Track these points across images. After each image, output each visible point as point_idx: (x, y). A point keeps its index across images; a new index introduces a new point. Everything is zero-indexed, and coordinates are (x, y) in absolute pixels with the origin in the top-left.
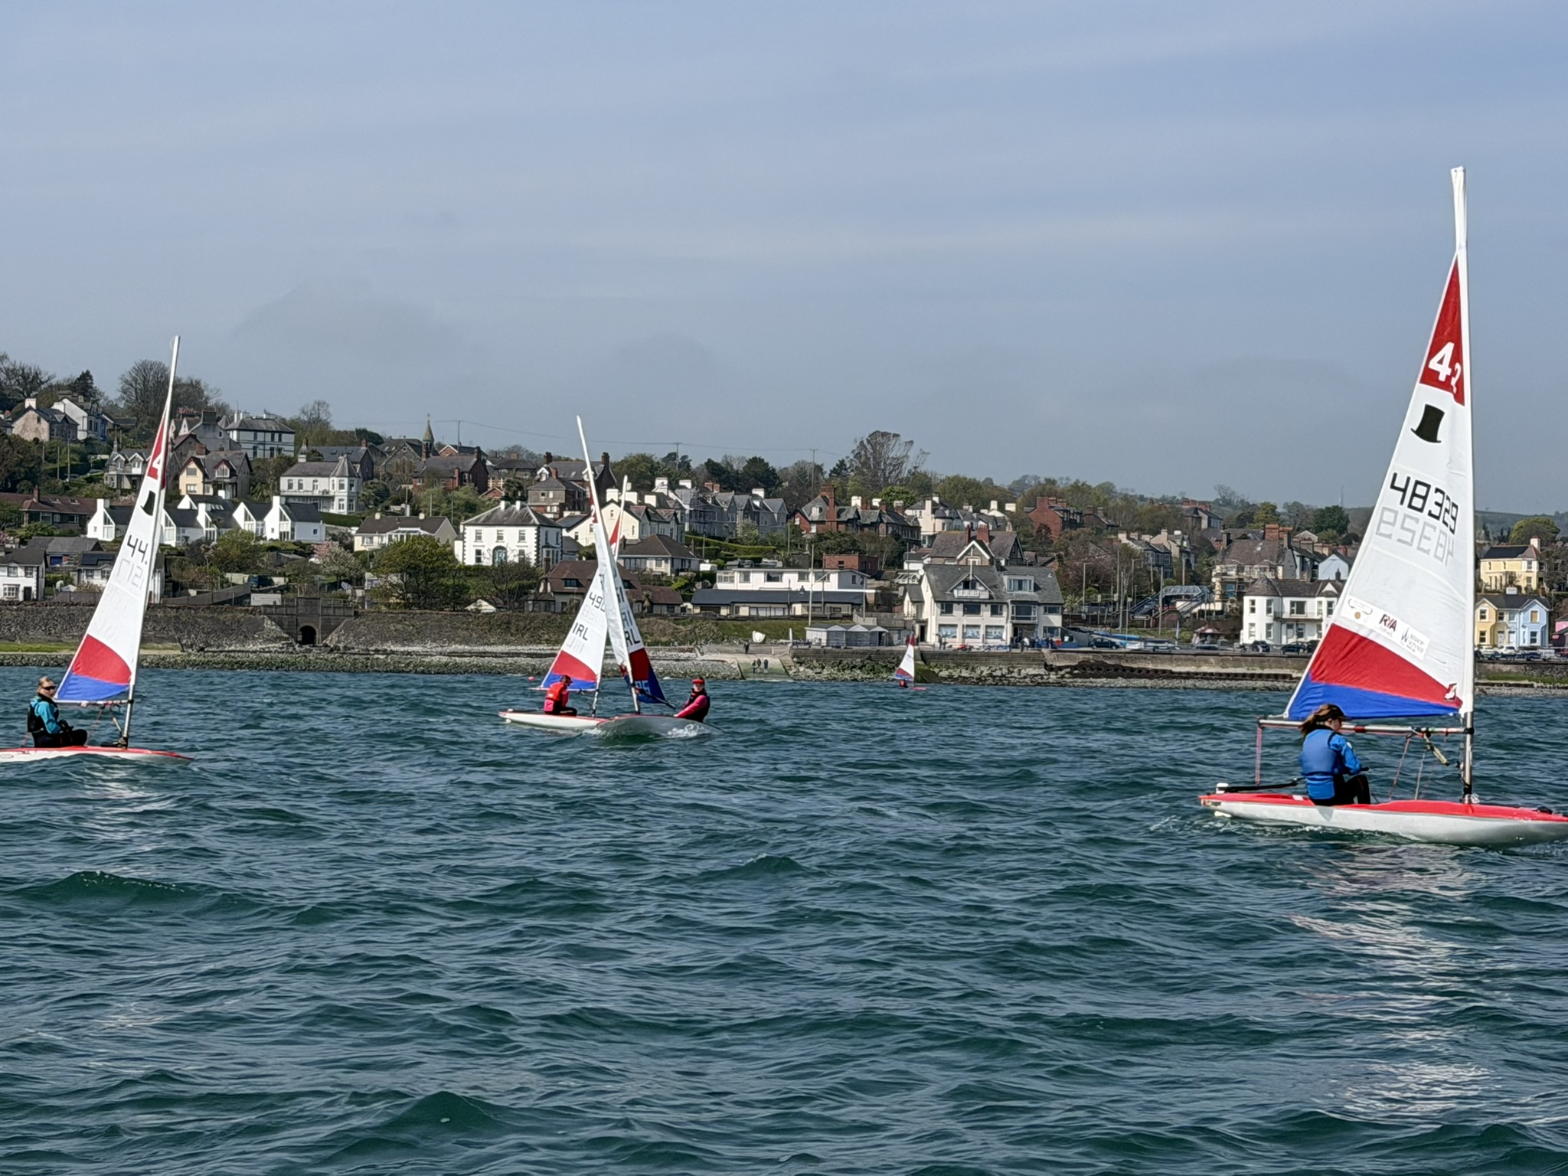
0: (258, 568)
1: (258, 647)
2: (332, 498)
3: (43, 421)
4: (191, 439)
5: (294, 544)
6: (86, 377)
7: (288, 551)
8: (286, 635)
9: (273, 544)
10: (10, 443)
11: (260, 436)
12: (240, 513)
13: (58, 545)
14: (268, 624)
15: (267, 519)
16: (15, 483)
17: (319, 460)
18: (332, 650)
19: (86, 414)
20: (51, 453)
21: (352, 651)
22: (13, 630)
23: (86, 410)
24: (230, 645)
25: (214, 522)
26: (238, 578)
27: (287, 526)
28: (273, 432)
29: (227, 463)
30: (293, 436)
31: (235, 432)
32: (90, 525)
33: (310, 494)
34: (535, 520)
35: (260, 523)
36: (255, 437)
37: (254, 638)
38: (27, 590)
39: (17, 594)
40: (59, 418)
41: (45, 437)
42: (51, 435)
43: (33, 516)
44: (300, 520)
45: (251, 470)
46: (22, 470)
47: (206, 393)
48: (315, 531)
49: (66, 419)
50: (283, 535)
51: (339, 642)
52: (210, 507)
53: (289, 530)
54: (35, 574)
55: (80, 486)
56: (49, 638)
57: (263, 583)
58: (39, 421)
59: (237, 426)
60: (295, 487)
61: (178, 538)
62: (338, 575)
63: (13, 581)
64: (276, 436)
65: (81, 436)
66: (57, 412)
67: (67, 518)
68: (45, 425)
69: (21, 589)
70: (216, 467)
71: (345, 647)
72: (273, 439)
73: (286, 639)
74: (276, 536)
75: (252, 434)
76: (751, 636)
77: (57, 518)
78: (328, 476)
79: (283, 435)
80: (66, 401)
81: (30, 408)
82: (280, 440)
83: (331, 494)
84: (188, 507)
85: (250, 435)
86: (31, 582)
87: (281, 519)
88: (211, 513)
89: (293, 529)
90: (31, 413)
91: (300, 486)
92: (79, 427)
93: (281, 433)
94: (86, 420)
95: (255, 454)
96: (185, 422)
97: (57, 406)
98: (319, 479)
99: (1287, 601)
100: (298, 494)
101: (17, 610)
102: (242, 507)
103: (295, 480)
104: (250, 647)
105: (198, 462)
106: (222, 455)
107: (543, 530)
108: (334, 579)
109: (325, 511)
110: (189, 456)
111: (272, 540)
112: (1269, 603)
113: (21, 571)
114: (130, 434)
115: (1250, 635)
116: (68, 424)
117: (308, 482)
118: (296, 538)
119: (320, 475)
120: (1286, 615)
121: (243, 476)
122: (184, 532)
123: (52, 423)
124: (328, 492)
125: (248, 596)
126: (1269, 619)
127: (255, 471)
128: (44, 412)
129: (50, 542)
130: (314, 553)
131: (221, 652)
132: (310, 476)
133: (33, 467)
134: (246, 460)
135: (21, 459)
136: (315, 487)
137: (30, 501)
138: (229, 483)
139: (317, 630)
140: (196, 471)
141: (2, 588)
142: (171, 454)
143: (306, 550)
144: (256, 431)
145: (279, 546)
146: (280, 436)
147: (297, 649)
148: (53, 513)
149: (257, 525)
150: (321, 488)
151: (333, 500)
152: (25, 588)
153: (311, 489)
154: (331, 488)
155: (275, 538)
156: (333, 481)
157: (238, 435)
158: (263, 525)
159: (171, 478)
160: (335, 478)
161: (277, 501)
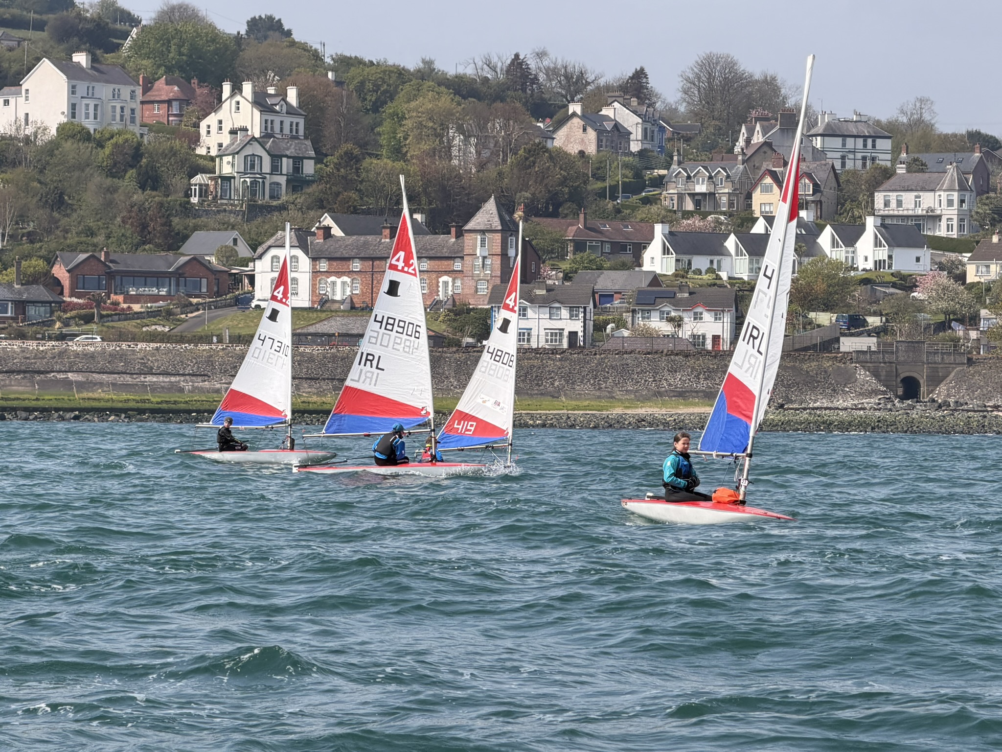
0: (849, 306)
1: (849, 403)
2: (939, 218)
3: (589, 130)
4: (765, 149)
5: (892, 274)
6: (640, 75)
7: (883, 284)
8: (883, 388)
9: (867, 275)
10: (551, 158)
11: (850, 142)
12: (825, 239)
13: (608, 281)
14: (862, 375)
15: (858, 244)
16: (558, 205)
17: (922, 171)
18: (940, 406)
19: (640, 121)
20: (598, 169)
22: (557, 383)
23: (639, 116)
24: (815, 401)
26: (824, 318)
27: (883, 254)
28: (865, 138)
29: (809, 176)
30: (889, 141)
31: (819, 138)
32: (647, 255)
33: (911, 213)
35: (851, 249)
36: (844, 145)
37: (844, 393)
38: (573, 335)
39: (561, 341)
40: (608, 126)
41: (591, 149)
42: (599, 146)
43: (580, 246)
44: (899, 245)
45: (839, 185)
46: (566, 190)
47: (783, 91)
48: (918, 260)
49: (617, 126)
50: (878, 264)
51: (949, 396)
53: (886, 258)
54: (581, 315)
55: (634, 208)
56: (598, 393)
57: (855, 324)
58: (585, 130)
59: (820, 132)
60: (893, 204)
61: (751, 270)
62: (946, 313)
63: (556, 324)
64: (870, 141)
65: (635, 147)
66: (606, 118)
67: (619, 248)
68: (592, 134)
69: (566, 333)
71: (956, 402)
72: (865, 145)
73: (884, 393)
74: (870, 265)
75: (841, 139)
77: (607, 248)
78: (933, 190)
79: (878, 141)
80: (616, 104)
81: (574, 114)
82: (874, 146)
83: (938, 212)
84: (762, 231)
85: (837, 142)
86: (577, 326)
87: (876, 246)
89: (890, 257)
90: (576, 121)
91: (899, 203)
92: (632, 137)
93: (875, 138)
94: (640, 130)
95: (843, 165)
97: (604, 112)
98: (921, 194)
100: (896, 213)
101: (560, 360)
102: (828, 230)
103: (893, 196)
104: (840, 403)
105: (774, 175)
106: (803, 167)
108: (941, 318)
109: (929, 233)
110: (763, 169)
111: (864, 270)
113: (565, 313)
114: (693, 144)
116: (620, 133)
117: (908, 198)
118: (894, 268)
119: (923, 189)
121: (829, 193)
122: (758, 262)
123: (601, 132)
124: (932, 211)
125: (837, 340)
127: (843, 186)
128: (591, 118)
129: (599, 276)
130: (917, 286)
131: (805, 409)
132: (912, 190)
133: (578, 186)
134: (832, 172)
135: (564, 177)
136: (917, 204)
137: (575, 228)
138: (813, 202)
139: (921, 381)
140: (772, 187)
141: (543, 333)
142: (741, 167)
143: (907, 283)
144: (844, 136)
145: (874, 278)
146: (874, 141)
147: (898, 405)
148: (602, 242)
149: (847, 252)
150: (925, 206)
151: (940, 220)
152: (570, 333)
153: (913, 206)
154: (937, 205)
155: (868, 268)
156: (940, 196)
157: (823, 142)
158: (854, 252)
159: (742, 197)
160: (942, 193)
161: (871, 222)
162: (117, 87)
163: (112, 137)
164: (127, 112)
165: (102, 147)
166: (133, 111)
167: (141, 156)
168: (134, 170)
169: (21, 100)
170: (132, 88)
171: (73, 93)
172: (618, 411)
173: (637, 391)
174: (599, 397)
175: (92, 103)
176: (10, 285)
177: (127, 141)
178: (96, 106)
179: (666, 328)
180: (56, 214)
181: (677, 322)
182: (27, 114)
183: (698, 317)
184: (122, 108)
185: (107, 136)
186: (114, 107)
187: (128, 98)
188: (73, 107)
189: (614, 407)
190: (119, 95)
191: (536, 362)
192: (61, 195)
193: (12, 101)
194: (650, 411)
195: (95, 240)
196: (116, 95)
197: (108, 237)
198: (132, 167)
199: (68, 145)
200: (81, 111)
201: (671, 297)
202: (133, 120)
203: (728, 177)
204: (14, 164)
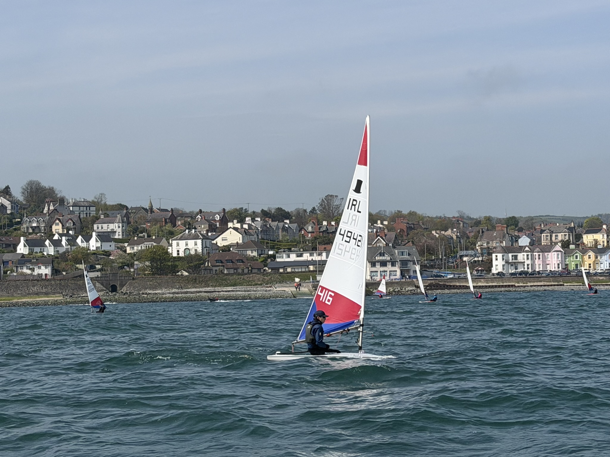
0: (89, 262)
2: (115, 232)
4: (55, 211)
5: (102, 251)
6: (7, 188)
7: (99, 254)
8: (105, 289)
9: (94, 252)
11: (81, 208)
12: (79, 240)
13: (7, 257)
14: (98, 285)
15: (90, 242)
17: (108, 217)
18: (125, 294)
19: (10, 203)
21: (133, 294)
23: (10, 201)
24: (83, 294)
25: (69, 244)
26: (81, 266)
27: (99, 244)
28: (87, 207)
29: (71, 220)
30: (95, 207)
31: (71, 207)
32: (18, 248)
33: (106, 231)
34: (201, 237)
35: (88, 243)
44: (104, 242)
45: (81, 222)
48: (110, 246)
49: (2, 205)
50: (97, 248)
51: (127, 290)
52: (67, 238)
53: (100, 246)
55: (12, 232)
56: (8, 295)
57: (93, 268)
59: (72, 205)
60: (100, 228)
61: (54, 252)
62: (122, 263)
65: (9, 212)
67: (8, 245)
70: (67, 222)
71: (130, 292)
72: (87, 209)
74: (94, 248)
75: (78, 207)
76: (294, 280)
77: (4, 246)
78: (113, 223)
80: (2, 198)
82: (90, 209)
83: (115, 230)
84: (57, 239)
87: (96, 242)
88: (68, 240)
89: (101, 246)
91: (102, 228)
92: (8, 208)
93: (90, 207)
94: (10, 205)
95: (80, 216)
96: (51, 204)
98: (109, 224)
99: (510, 255)
100: (101, 231)
102: (80, 237)
103: (100, 225)
105: (59, 220)
106: (69, 216)
107: (204, 241)
108: (121, 265)
109: (113, 237)
110: (55, 218)
111: (93, 250)
112: (503, 256)
115: (496, 270)
116: (3, 207)
117: (105, 226)
118: (103, 249)
120: (511, 261)
121: (78, 225)
122: (57, 248)
124: (113, 230)
126: (504, 263)
127: (82, 223)
129: (3, 255)
130: (111, 255)
131: (79, 297)
132: (106, 223)
134: (78, 218)
136: (108, 228)
138: (73, 228)
139: (117, 286)
140: (59, 224)
142: (48, 217)
143: (107, 254)
144: (80, 206)
145: (96, 252)
147: (111, 294)
150: (111, 228)
153: (106, 229)
154: (115, 228)
157: (73, 209)
159: (48, 227)
160: (116, 224)
161: (94, 234)
172: (16, 300)
173: (22, 293)
174: (8, 296)
179: (29, 272)
181: (33, 270)
183: (40, 268)
189: (14, 299)
194: (27, 300)
201: (30, 261)
203: (44, 221)
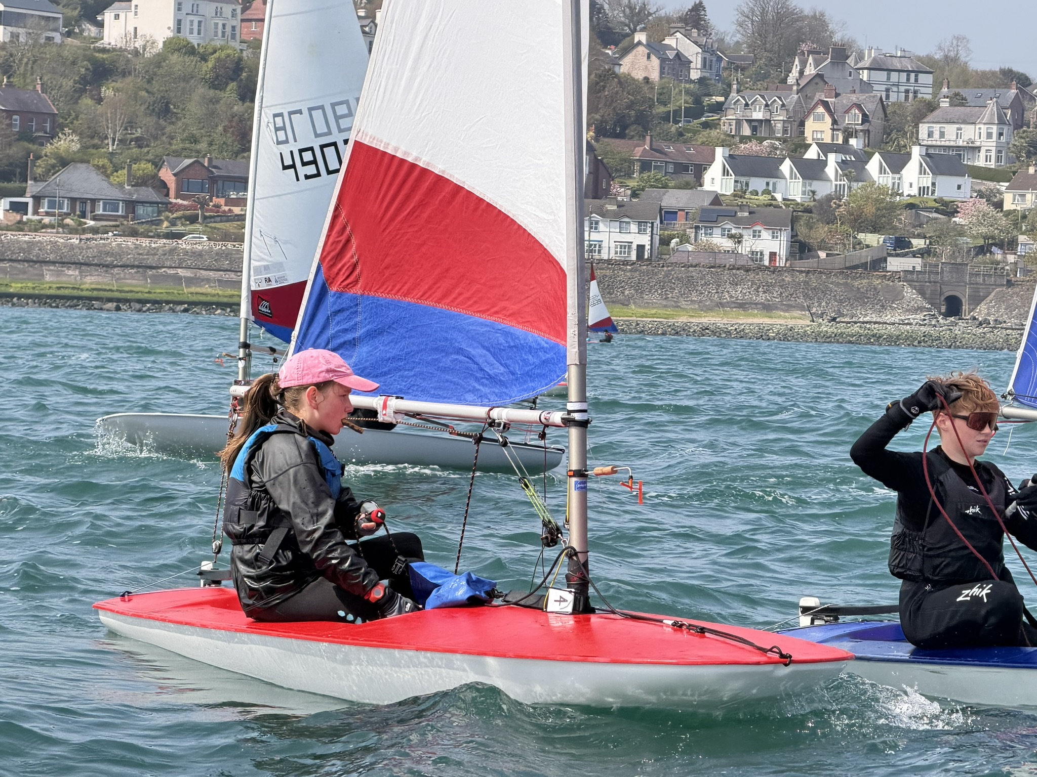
0: (895, 228)
1: (898, 318)
2: (978, 149)
3: (653, 57)
4: (817, 80)
5: (935, 200)
6: (698, 8)
7: (926, 209)
8: (928, 306)
9: (911, 201)
10: (620, 82)
11: (894, 76)
12: (874, 165)
13: (673, 199)
14: (909, 293)
15: (904, 172)
16: (624, 127)
17: (962, 105)
18: (981, 324)
19: (700, 50)
20: (661, 94)
21: (1005, 326)
22: (627, 292)
23: (699, 46)
24: (866, 315)
25: (845, 175)
26: (872, 239)
27: (927, 181)
28: (909, 72)
29: (859, 107)
30: (931, 76)
31: (866, 71)
32: (707, 176)
33: (952, 144)
35: (897, 176)
36: (889, 78)
37: (893, 309)
38: (641, 248)
39: (629, 253)
40: (671, 55)
41: (655, 76)
42: (662, 73)
43: (645, 166)
44: (942, 173)
45: (886, 116)
46: (633, 113)
47: (830, 26)
48: (959, 187)
49: (679, 56)
50: (922, 190)
51: (989, 314)
52: (841, 157)
53: (930, 185)
54: (649, 230)
55: (695, 132)
56: (664, 303)
57: (901, 245)
58: (649, 57)
59: (867, 65)
60: (936, 135)
61: (804, 193)
62: (986, 237)
63: (627, 238)
64: (913, 75)
65: (695, 75)
66: (669, 47)
67: (681, 168)
68: (655, 62)
69: (634, 246)
70: (847, 112)
71: (996, 320)
72: (908, 79)
73: (929, 310)
74: (914, 191)
75: (886, 73)
77: (671, 169)
78: (974, 123)
79: (920, 75)
80: (678, 34)
81: (639, 43)
82: (916, 80)
83: (977, 144)
84: (815, 157)
85: (882, 76)
86: (645, 240)
87: (921, 173)
88: (843, 164)
89: (933, 184)
90: (641, 49)
91: (942, 134)
92: (692, 65)
93: (917, 72)
94: (699, 59)
95: (888, 97)
96: (811, 60)
97: (667, 41)
98: (962, 126)
100: (939, 143)
101: (631, 271)
102: (877, 158)
103: (936, 128)
104: (888, 318)
105: (826, 105)
106: (854, 98)
108: (981, 242)
109: (970, 163)
110: (816, 99)
111: (908, 195)
113: (634, 227)
114: (746, 73)
116: (681, 62)
117: (951, 130)
118: (937, 195)
119: (964, 122)
121: (877, 122)
122: (810, 185)
123: (663, 60)
124: (972, 142)
125: (885, 260)
127: (890, 117)
128: (655, 48)
129: (664, 194)
130: (958, 212)
131: (856, 323)
132: (954, 123)
133: (644, 110)
134: (880, 104)
135: (631, 101)
136: (958, 136)
137: (642, 148)
138: (862, 131)
139: (963, 300)
140: (824, 116)
141: (613, 245)
142: (796, 96)
143: (948, 209)
144: (889, 71)
145: (918, 203)
146: (916, 76)
147: (941, 321)
148: (666, 162)
149: (893, 178)
150: (966, 137)
151: (979, 151)
152: (638, 246)
153: (955, 137)
154: (977, 137)
155: (913, 194)
156: (980, 129)
157: (869, 76)
158: (899, 179)
159: (796, 124)
160: (982, 126)
161: (916, 151)
162: (219, 5)
163: (215, 52)
164: (228, 29)
165: (206, 61)
166: (234, 28)
167: (242, 70)
168: (235, 83)
169: (131, 15)
170: (234, 7)
171: (179, 9)
172: (681, 320)
173: (701, 302)
174: (665, 306)
175: (196, 19)
176: (121, 186)
177: (228, 56)
178: (200, 22)
179: (727, 244)
180: (162, 122)
181: (738, 239)
182: (136, 29)
183: (757, 235)
184: (224, 25)
185: (210, 50)
186: (216, 24)
187: (230, 16)
188: (179, 22)
189: (680, 316)
190: (221, 13)
191: (608, 273)
192: (167, 103)
193: (122, 16)
194: (713, 320)
195: (198, 147)
196: (218, 13)
197: (211, 144)
198: (233, 80)
199: (175, 58)
200: (186, 27)
201: (731, 216)
202: (233, 36)
203: (783, 105)
204: (124, 74)
